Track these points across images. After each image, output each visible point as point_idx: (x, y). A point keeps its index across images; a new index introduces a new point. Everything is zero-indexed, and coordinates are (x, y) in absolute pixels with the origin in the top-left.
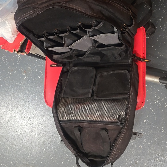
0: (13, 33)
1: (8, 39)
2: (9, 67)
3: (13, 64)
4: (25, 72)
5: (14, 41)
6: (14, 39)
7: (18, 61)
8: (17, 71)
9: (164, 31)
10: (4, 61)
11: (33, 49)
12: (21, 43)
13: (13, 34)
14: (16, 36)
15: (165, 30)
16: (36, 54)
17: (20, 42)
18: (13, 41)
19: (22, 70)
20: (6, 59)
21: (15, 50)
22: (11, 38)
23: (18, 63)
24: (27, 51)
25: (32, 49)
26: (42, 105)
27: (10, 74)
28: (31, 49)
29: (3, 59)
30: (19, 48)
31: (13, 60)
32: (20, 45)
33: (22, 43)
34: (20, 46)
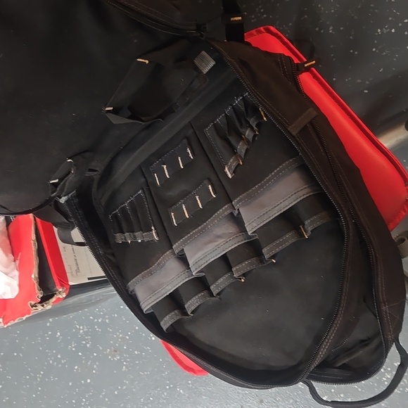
0: (6, 270)
1: (4, 293)
2: (76, 367)
3: (80, 354)
4: (115, 351)
5: (20, 286)
6: (15, 283)
7: (85, 340)
8: (97, 363)
9: (331, 31)
10: (57, 365)
11: (74, 273)
12: (33, 276)
13: (7, 274)
14: (16, 273)
15: (331, 28)
16: (89, 279)
17: (31, 278)
18: (17, 288)
19: (106, 351)
20: (59, 356)
21: (33, 303)
22: (9, 284)
23: (88, 345)
24: (62, 286)
25: (72, 272)
26: (204, 397)
27: (89, 381)
28: (69, 275)
29: (51, 362)
30: (37, 291)
31: (72, 347)
32: (35, 282)
33: (37, 276)
34: (37, 285)
